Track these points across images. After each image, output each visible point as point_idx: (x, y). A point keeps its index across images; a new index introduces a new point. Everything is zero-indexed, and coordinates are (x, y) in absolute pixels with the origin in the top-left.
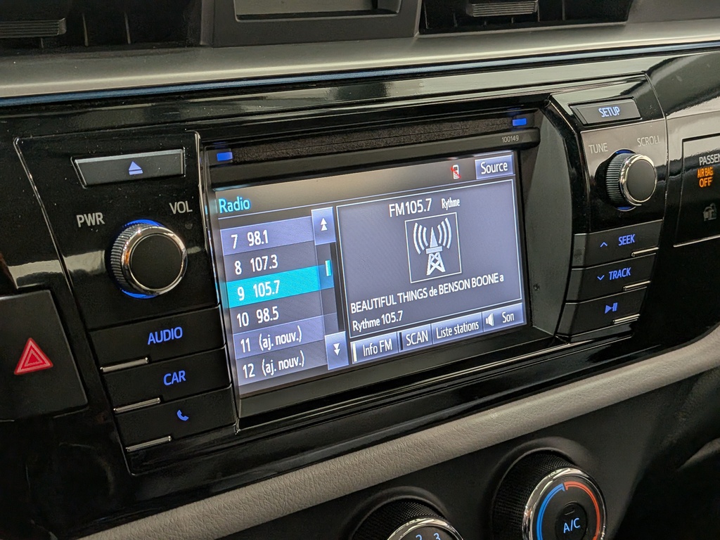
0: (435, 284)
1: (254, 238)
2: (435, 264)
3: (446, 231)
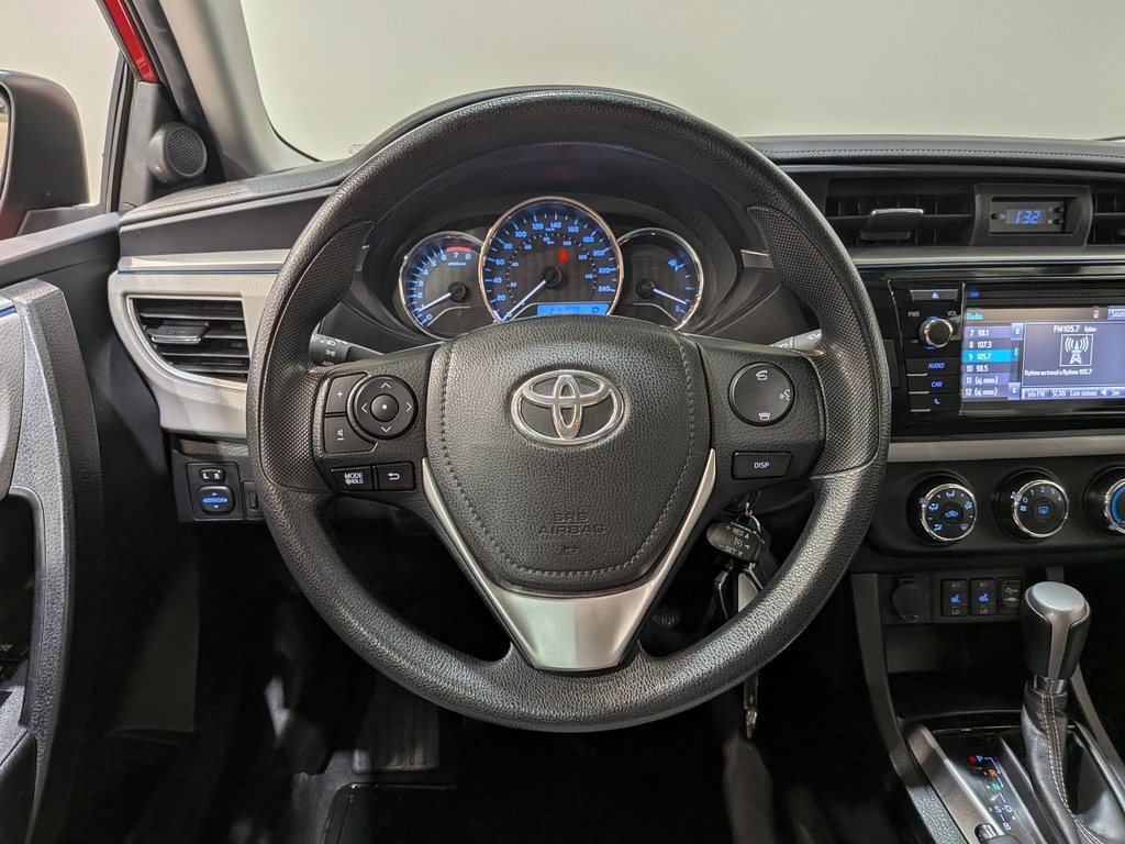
1: (982, 333)
2: (1076, 359)
3: (1085, 342)
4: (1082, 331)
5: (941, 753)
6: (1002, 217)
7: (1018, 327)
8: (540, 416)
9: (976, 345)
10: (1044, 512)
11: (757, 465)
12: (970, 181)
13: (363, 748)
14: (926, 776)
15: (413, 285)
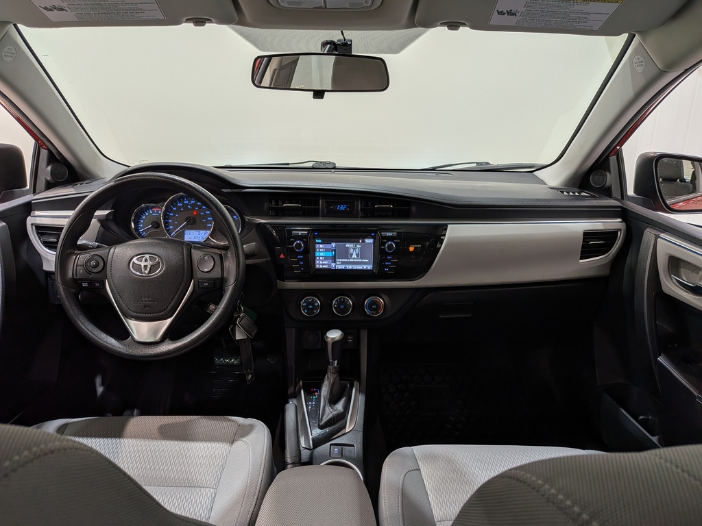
0: (354, 259)
1: (321, 246)
2: (354, 256)
3: (357, 250)
4: (356, 246)
5: (302, 387)
7: (334, 245)
8: (138, 268)
9: (319, 251)
10: (342, 307)
11: (205, 284)
12: (318, 195)
13: (137, 408)
14: (295, 395)
15: (138, 222)
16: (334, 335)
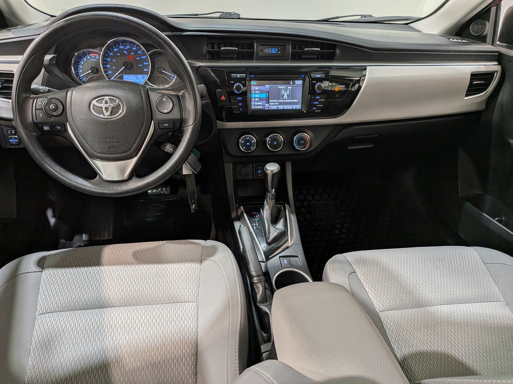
0: (285, 100)
1: (256, 88)
2: (286, 97)
3: (288, 91)
4: (287, 88)
5: (244, 212)
6: (265, 51)
7: (267, 86)
8: (99, 110)
9: (255, 92)
10: (275, 143)
11: (165, 125)
12: (253, 38)
13: (86, 233)
14: (239, 218)
15: (78, 67)
16: (272, 168)
